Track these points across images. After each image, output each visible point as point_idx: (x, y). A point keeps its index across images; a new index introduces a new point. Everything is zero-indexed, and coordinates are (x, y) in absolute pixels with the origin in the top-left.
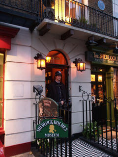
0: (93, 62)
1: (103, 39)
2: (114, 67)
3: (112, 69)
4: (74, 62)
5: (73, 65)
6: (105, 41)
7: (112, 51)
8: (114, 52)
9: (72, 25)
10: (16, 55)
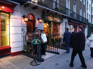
0: (45, 19)
1: (49, 10)
2: (53, 22)
3: (52, 22)
4: (37, 19)
5: (37, 20)
6: (50, 11)
7: (52, 15)
8: (53, 16)
9: (38, 4)
10: (15, 15)
